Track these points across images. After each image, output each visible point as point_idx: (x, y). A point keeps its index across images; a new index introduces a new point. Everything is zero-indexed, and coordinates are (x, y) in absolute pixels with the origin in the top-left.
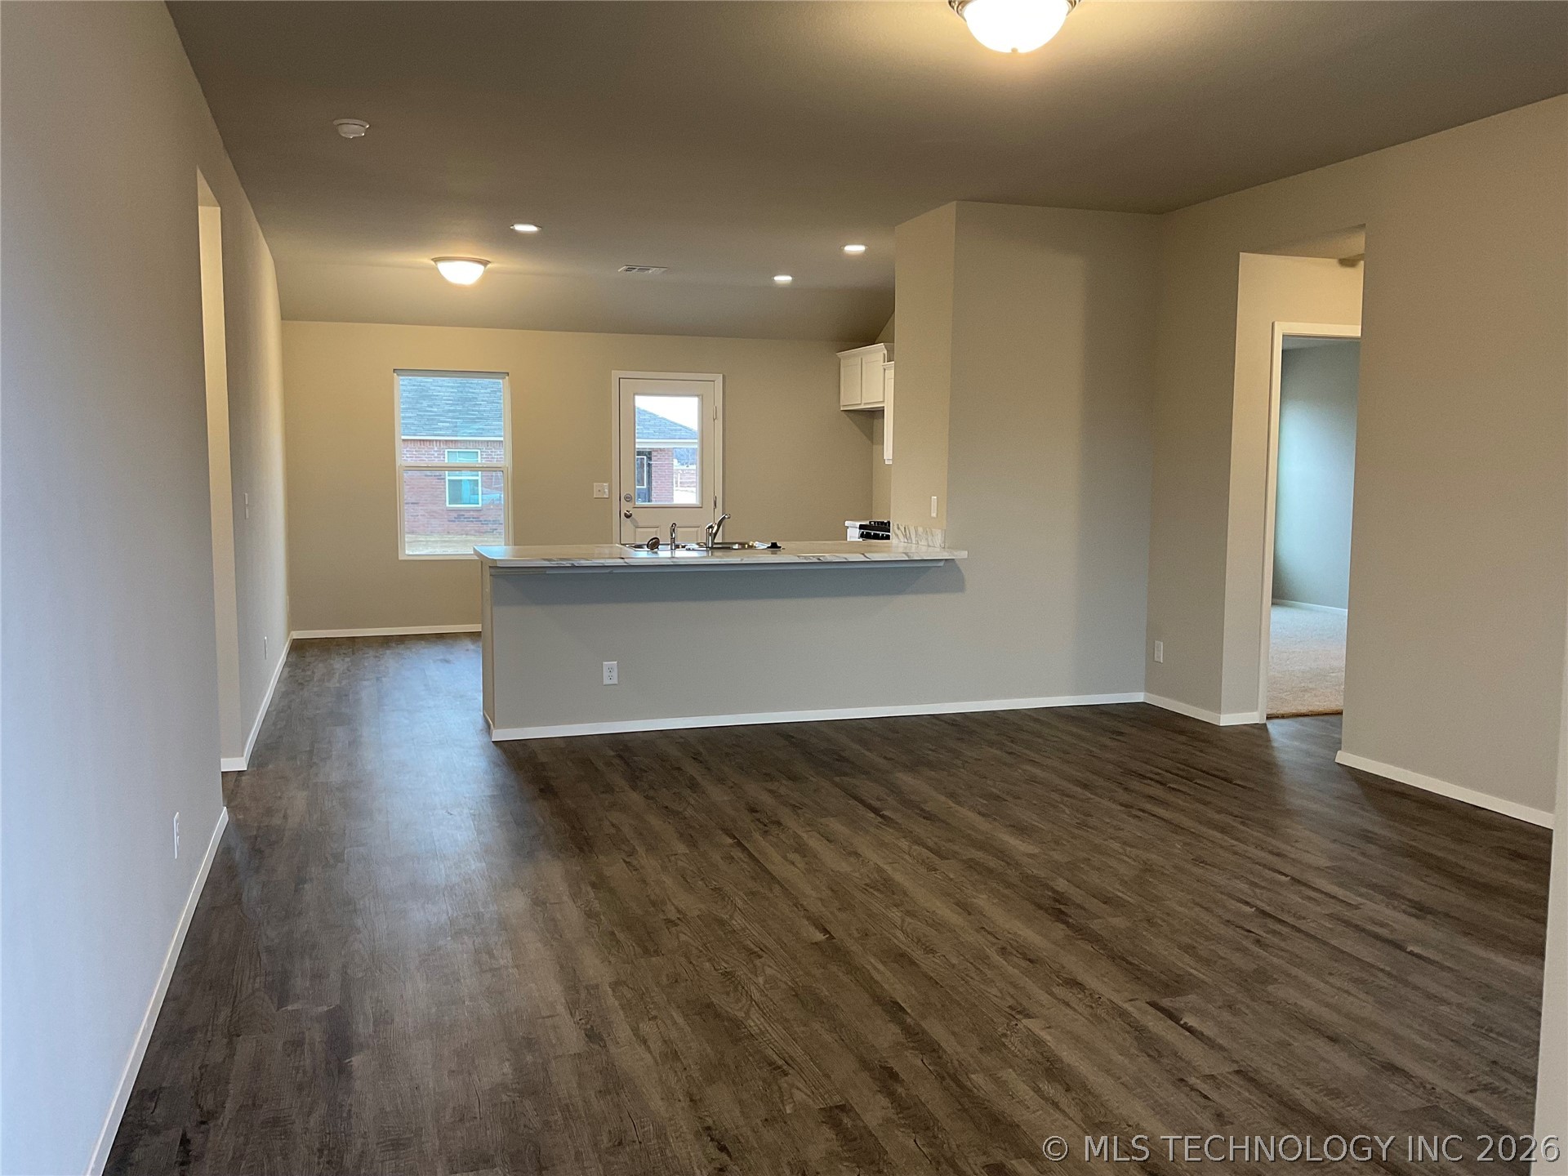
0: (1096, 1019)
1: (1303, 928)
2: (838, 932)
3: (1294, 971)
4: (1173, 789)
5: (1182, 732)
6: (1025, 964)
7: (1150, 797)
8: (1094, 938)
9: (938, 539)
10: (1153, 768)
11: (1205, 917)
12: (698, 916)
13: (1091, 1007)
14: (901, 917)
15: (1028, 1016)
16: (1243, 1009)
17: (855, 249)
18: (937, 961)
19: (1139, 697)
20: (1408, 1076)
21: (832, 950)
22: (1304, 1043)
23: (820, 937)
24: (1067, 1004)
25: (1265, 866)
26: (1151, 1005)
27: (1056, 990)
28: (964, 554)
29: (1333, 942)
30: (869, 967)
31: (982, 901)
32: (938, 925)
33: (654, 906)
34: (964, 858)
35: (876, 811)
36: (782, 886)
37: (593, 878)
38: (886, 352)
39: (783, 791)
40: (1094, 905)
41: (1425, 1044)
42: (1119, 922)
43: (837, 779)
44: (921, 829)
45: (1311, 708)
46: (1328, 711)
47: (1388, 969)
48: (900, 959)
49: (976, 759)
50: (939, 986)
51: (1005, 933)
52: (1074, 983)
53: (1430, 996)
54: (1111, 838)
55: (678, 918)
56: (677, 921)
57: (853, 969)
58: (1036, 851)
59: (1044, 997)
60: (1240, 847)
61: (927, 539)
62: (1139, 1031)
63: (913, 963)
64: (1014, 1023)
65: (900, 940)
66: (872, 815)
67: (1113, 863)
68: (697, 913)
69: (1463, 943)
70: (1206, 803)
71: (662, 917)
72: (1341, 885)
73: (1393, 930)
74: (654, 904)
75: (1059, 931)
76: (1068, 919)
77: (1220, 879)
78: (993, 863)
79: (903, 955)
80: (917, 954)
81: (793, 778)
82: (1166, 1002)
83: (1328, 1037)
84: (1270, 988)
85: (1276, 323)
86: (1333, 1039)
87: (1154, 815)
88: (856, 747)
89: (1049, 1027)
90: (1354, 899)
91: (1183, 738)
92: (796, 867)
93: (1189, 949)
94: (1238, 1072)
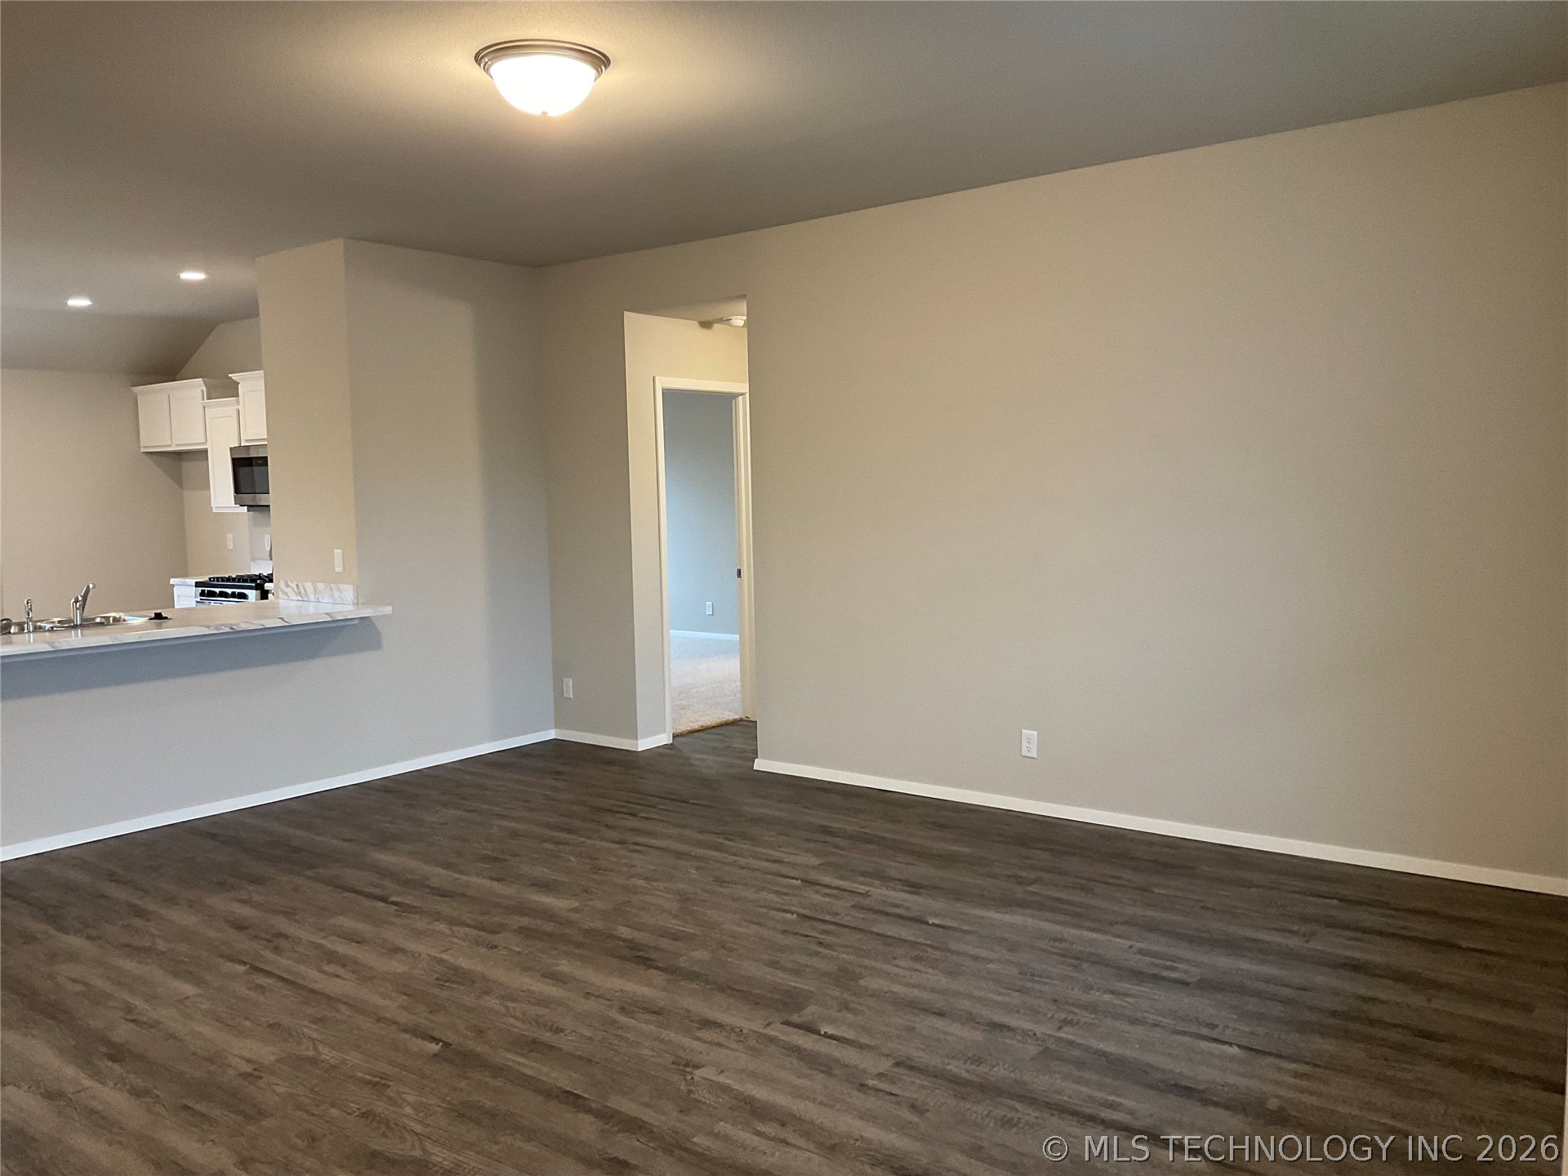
0: (754, 1052)
1: (839, 922)
2: (451, 1037)
3: (867, 962)
4: (645, 817)
5: (610, 763)
6: (653, 1018)
7: (632, 830)
8: (693, 976)
9: (349, 592)
10: (613, 802)
11: (763, 932)
12: (276, 1061)
13: (741, 1041)
14: (500, 1004)
15: (697, 1067)
16: (859, 1007)
17: (192, 276)
18: (571, 1038)
19: (551, 734)
20: (1009, 1028)
21: (457, 1057)
22: (924, 1023)
23: (434, 1048)
24: (719, 1045)
25: (773, 874)
26: (785, 1024)
27: (699, 1034)
28: (388, 610)
29: (875, 929)
30: (511, 1064)
31: (564, 966)
32: (542, 1001)
33: (212, 1063)
34: (515, 928)
35: (384, 900)
36: (346, 1003)
37: (104, 1049)
38: (204, 389)
39: (256, 898)
40: (665, 943)
41: (999, 998)
42: (701, 954)
43: (309, 873)
44: (446, 907)
45: (701, 724)
46: (714, 724)
47: (929, 942)
48: (533, 1046)
49: (441, 824)
50: (594, 1063)
51: (613, 993)
52: (708, 1024)
53: (976, 958)
54: (632, 877)
55: (254, 1069)
56: (256, 1073)
57: (498, 1071)
58: (576, 904)
59: (696, 1045)
60: (743, 861)
61: (332, 596)
62: (796, 1051)
63: (551, 1047)
64: (689, 1077)
65: (518, 1027)
66: (382, 904)
67: (649, 899)
68: (272, 1058)
69: (960, 906)
70: (684, 826)
71: (232, 1072)
72: (842, 878)
73: (908, 909)
74: (211, 1061)
75: (658, 977)
76: (653, 963)
77: (749, 894)
78: (549, 927)
79: (534, 1041)
80: (547, 1037)
81: (257, 881)
82: (795, 1018)
83: (935, 1013)
84: (862, 982)
85: (657, 378)
86: (941, 1014)
87: (651, 847)
88: (300, 833)
89: (722, 1072)
90: (863, 889)
91: (615, 768)
92: (346, 979)
93: (774, 964)
94: (897, 1064)
